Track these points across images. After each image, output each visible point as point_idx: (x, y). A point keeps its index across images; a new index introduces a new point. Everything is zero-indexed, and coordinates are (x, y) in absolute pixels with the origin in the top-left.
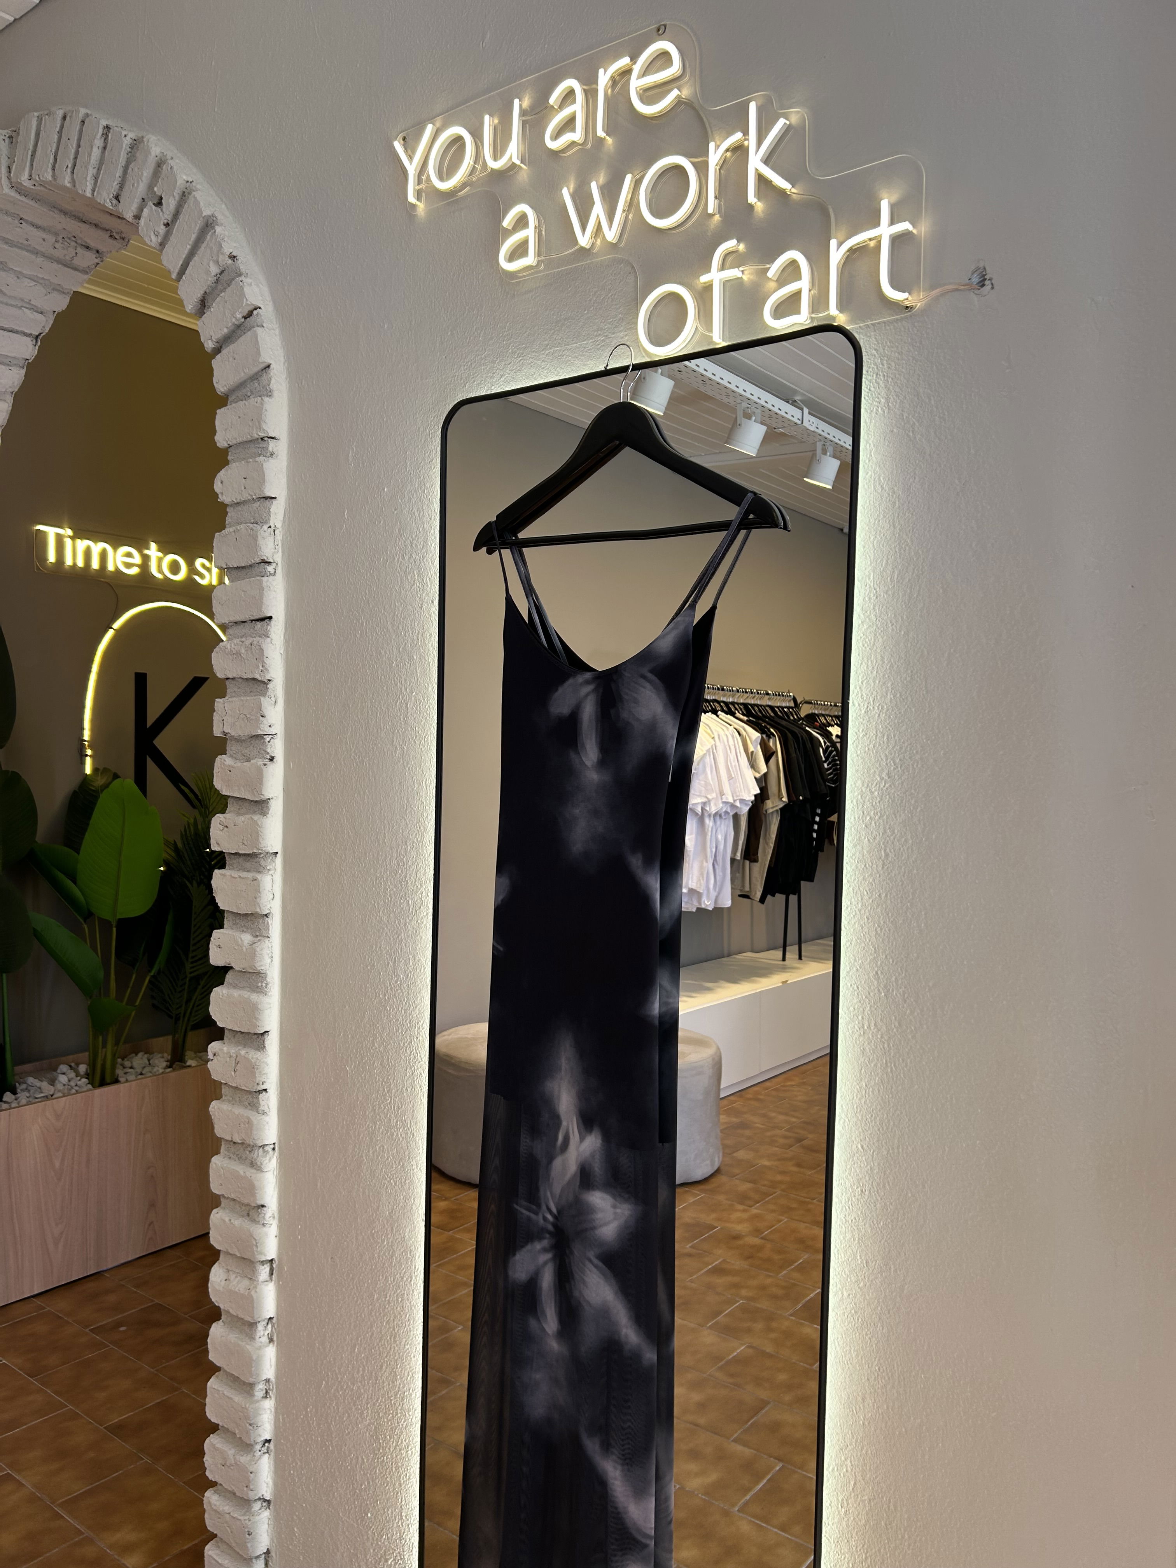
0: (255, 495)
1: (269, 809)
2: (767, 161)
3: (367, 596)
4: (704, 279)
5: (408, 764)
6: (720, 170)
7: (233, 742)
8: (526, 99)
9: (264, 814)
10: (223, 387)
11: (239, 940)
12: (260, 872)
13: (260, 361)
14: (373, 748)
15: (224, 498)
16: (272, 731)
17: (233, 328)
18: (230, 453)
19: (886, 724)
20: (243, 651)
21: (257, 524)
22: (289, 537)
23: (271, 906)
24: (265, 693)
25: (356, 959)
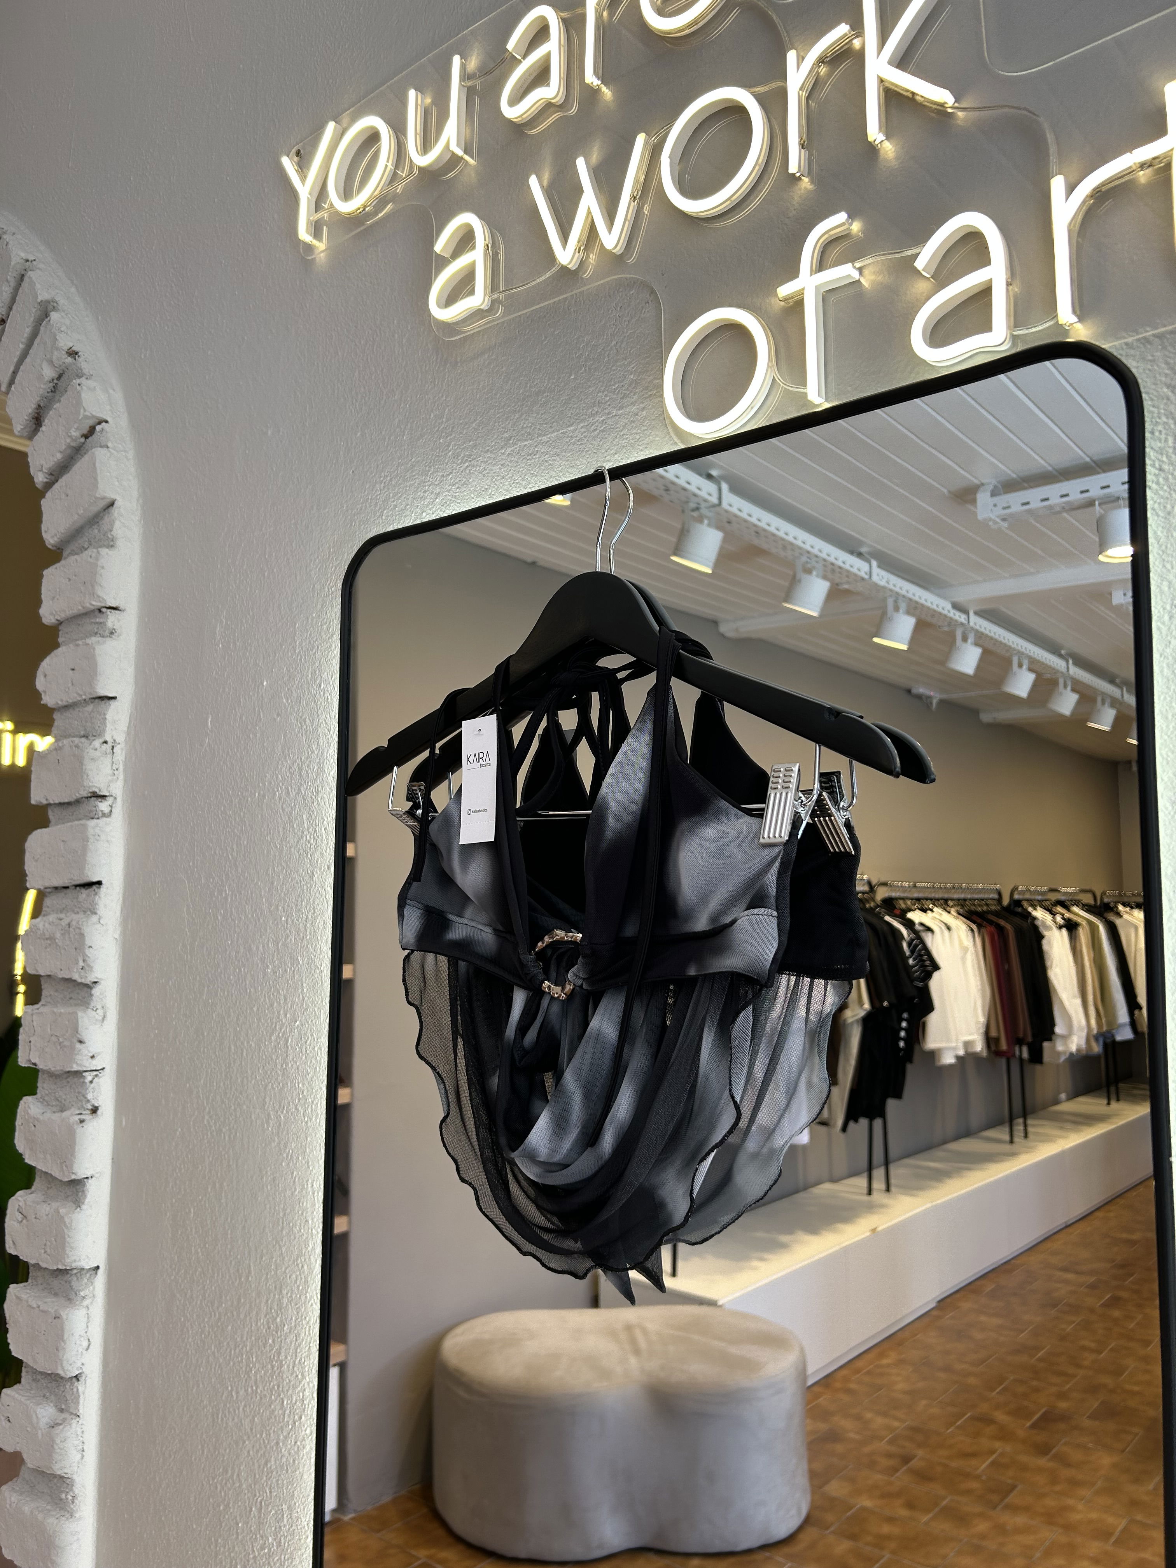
0: (85, 695)
1: (86, 1196)
2: (903, 60)
3: (235, 854)
4: (786, 290)
5: (285, 1147)
6: (809, 94)
7: (45, 1076)
8: (474, 57)
9: (77, 1203)
10: (52, 537)
11: (34, 1416)
12: (69, 1299)
13: (98, 496)
14: (235, 1110)
15: (48, 700)
16: (96, 1064)
17: (69, 451)
18: (60, 633)
20: (58, 935)
21: (87, 737)
22: (134, 758)
23: (83, 1361)
24: (89, 1004)
25: (203, 1485)
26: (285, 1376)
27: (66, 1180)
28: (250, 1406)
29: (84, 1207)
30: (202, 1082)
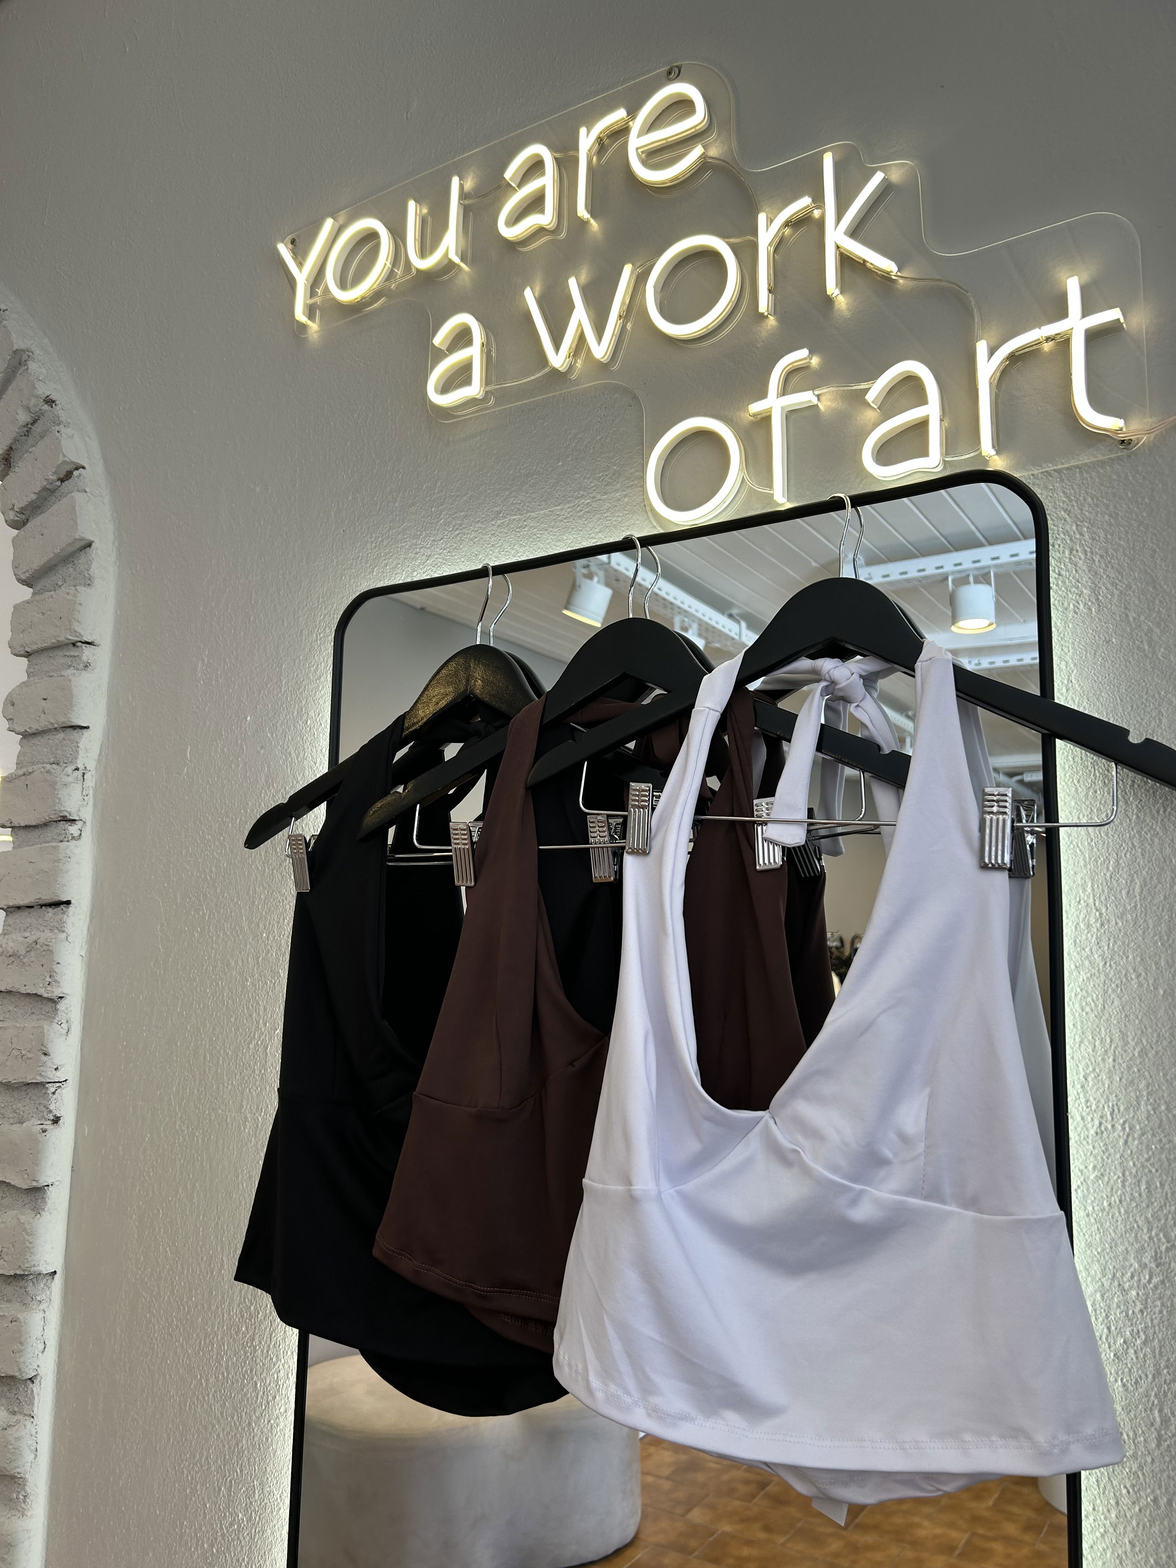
0: (58, 724)
1: (46, 1203)
2: (854, 233)
4: (756, 408)
6: (775, 251)
8: (470, 177)
9: (38, 1210)
10: (24, 573)
12: (25, 1304)
13: (77, 537)
14: (209, 1114)
16: (60, 1076)
17: (43, 492)
19: (1143, 1160)
21: (58, 764)
22: (104, 785)
23: (39, 1363)
24: (54, 1018)
25: (167, 1471)
26: (258, 1360)
27: (26, 1187)
28: (220, 1392)
29: (43, 1213)
30: (174, 1089)
